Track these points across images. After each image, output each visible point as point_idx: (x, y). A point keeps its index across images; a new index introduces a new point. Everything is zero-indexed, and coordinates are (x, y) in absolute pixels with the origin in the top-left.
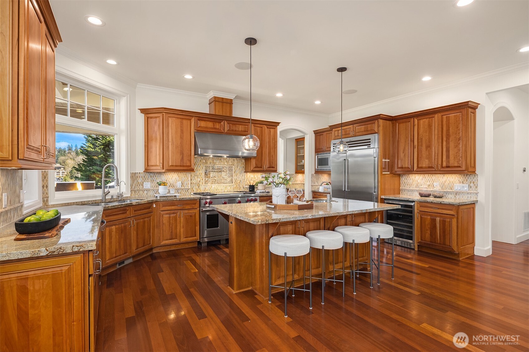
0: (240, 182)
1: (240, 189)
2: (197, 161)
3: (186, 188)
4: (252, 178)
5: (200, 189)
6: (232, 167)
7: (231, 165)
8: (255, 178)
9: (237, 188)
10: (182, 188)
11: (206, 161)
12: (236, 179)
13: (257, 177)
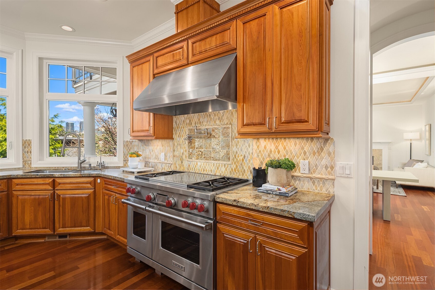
0: (243, 160)
1: (243, 175)
2: (180, 122)
3: (169, 162)
4: (271, 151)
5: (183, 165)
6: (228, 128)
7: (227, 124)
8: (279, 152)
9: (238, 171)
10: (165, 162)
11: (190, 121)
12: (237, 152)
13: (285, 148)
